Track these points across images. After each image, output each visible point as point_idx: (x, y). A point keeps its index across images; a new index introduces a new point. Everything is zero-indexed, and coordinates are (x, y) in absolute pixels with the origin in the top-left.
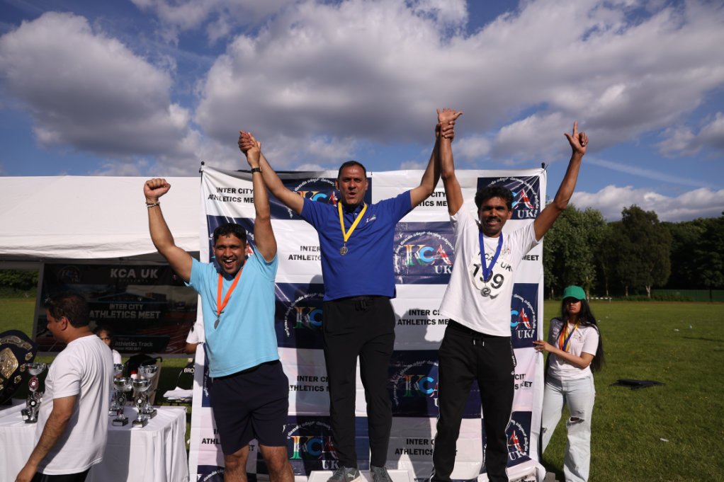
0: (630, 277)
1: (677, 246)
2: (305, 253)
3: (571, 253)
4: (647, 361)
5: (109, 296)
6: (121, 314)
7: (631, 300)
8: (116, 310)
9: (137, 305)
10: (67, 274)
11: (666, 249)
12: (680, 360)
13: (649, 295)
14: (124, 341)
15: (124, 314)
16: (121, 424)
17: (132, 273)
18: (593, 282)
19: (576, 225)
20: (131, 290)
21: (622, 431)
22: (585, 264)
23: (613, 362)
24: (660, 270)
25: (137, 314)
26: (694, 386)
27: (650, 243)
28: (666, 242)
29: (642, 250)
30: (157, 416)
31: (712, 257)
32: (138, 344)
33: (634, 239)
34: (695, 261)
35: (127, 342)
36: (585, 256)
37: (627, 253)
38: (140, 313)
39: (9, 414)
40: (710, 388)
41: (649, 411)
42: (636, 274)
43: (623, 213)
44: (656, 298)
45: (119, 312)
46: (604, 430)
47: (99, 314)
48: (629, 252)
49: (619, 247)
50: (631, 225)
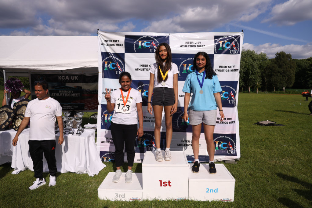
0: (277, 83)
1: (298, 70)
2: (142, 68)
3: (252, 72)
4: (280, 117)
5: (59, 87)
6: (64, 95)
7: (276, 93)
8: (62, 93)
9: (71, 91)
10: (40, 78)
11: (294, 71)
12: (294, 117)
13: (284, 91)
14: (66, 106)
15: (66, 95)
16: (71, 134)
17: (67, 78)
18: (260, 85)
19: (255, 60)
20: (68, 85)
21: (267, 142)
22: (257, 77)
23: (266, 117)
24: (290, 80)
25: (71, 95)
26: (298, 126)
27: (286, 68)
28: (294, 68)
29: (283, 71)
30: (84, 132)
32: (72, 107)
33: (280, 66)
34: (306, 76)
35: (67, 106)
36: (257, 74)
37: (276, 72)
38: (72, 94)
39: (28, 130)
40: (305, 127)
41: (278, 135)
42: (279, 82)
43: (276, 55)
44: (287, 92)
45: (64, 94)
46: (260, 141)
47: (55, 94)
48: (277, 72)
49: (273, 70)
50: (279, 60)
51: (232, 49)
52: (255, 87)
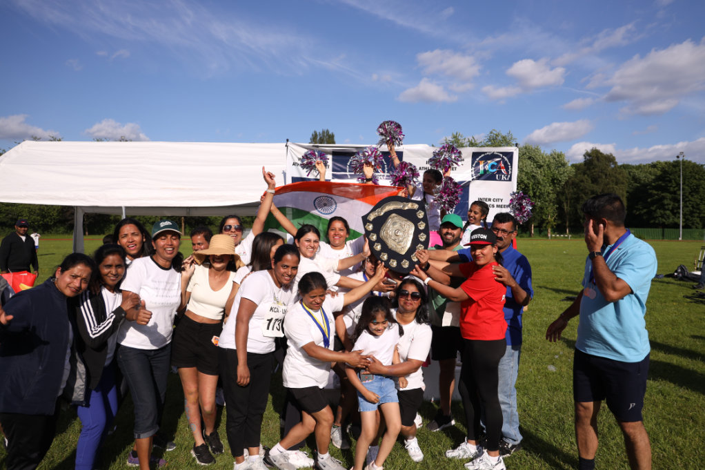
1: (634, 188)
3: (534, 193)
18: (555, 219)
19: (540, 167)
22: (547, 204)
27: (608, 184)
28: (623, 183)
29: (600, 191)
31: (664, 198)
33: (595, 181)
34: (649, 200)
36: (548, 196)
43: (584, 156)
48: (590, 192)
49: (581, 188)
50: (592, 167)
51: (499, 172)
52: (544, 225)
